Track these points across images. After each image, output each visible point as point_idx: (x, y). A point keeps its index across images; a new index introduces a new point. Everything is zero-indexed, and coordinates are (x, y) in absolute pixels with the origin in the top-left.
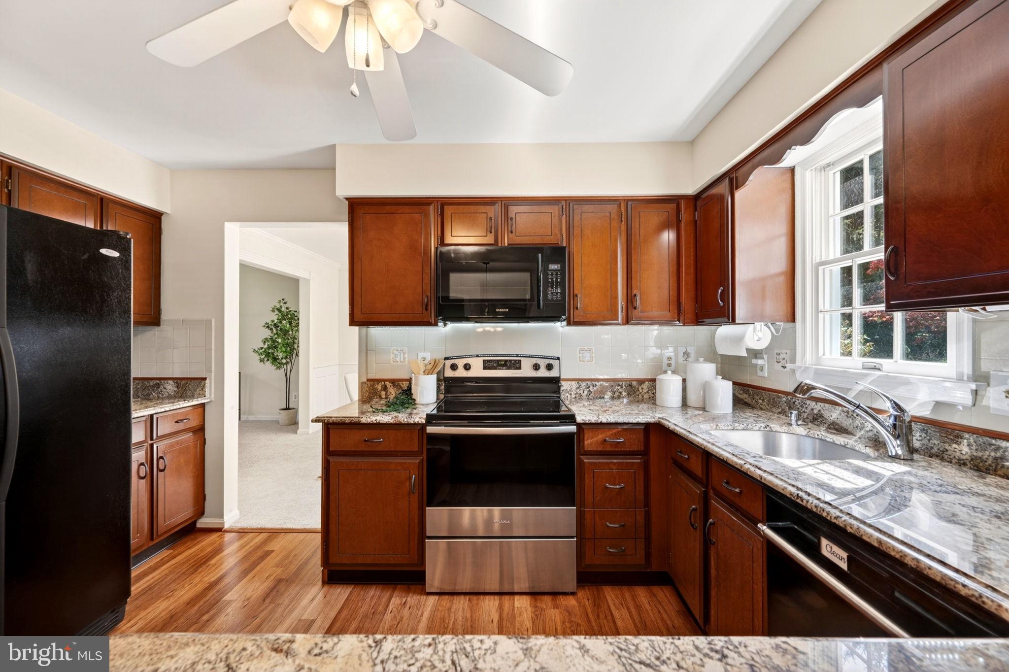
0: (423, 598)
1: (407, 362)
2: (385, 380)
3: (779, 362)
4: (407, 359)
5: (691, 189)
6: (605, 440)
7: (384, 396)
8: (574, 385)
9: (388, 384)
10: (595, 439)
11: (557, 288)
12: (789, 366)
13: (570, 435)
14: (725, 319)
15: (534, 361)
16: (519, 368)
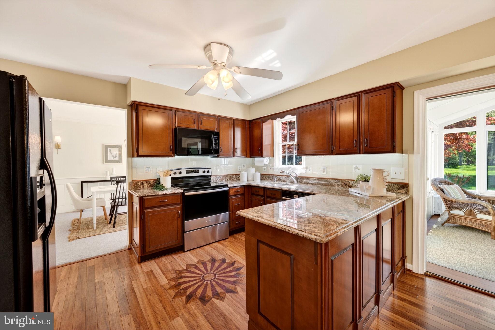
0: (184, 253)
1: (152, 172)
2: (142, 180)
3: (269, 167)
4: (152, 171)
5: (249, 119)
6: (235, 191)
7: (142, 187)
8: (215, 177)
9: (144, 182)
10: (232, 191)
11: (217, 145)
12: (272, 168)
13: (226, 191)
14: (261, 156)
15: (203, 170)
16: (198, 172)
